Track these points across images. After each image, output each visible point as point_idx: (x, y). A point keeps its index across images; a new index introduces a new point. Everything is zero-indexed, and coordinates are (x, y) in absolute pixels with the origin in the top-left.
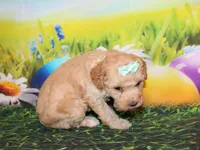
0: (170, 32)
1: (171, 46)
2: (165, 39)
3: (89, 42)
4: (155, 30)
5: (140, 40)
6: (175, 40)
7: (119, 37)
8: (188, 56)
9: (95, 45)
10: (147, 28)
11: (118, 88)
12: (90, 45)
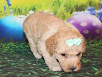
0: (67, 4)
1: (67, 12)
2: (64, 8)
3: (24, 8)
4: (59, 4)
5: (52, 8)
6: (70, 8)
7: (41, 6)
8: (75, 17)
9: (28, 10)
10: (56, 2)
11: (63, 55)
12: (25, 10)
